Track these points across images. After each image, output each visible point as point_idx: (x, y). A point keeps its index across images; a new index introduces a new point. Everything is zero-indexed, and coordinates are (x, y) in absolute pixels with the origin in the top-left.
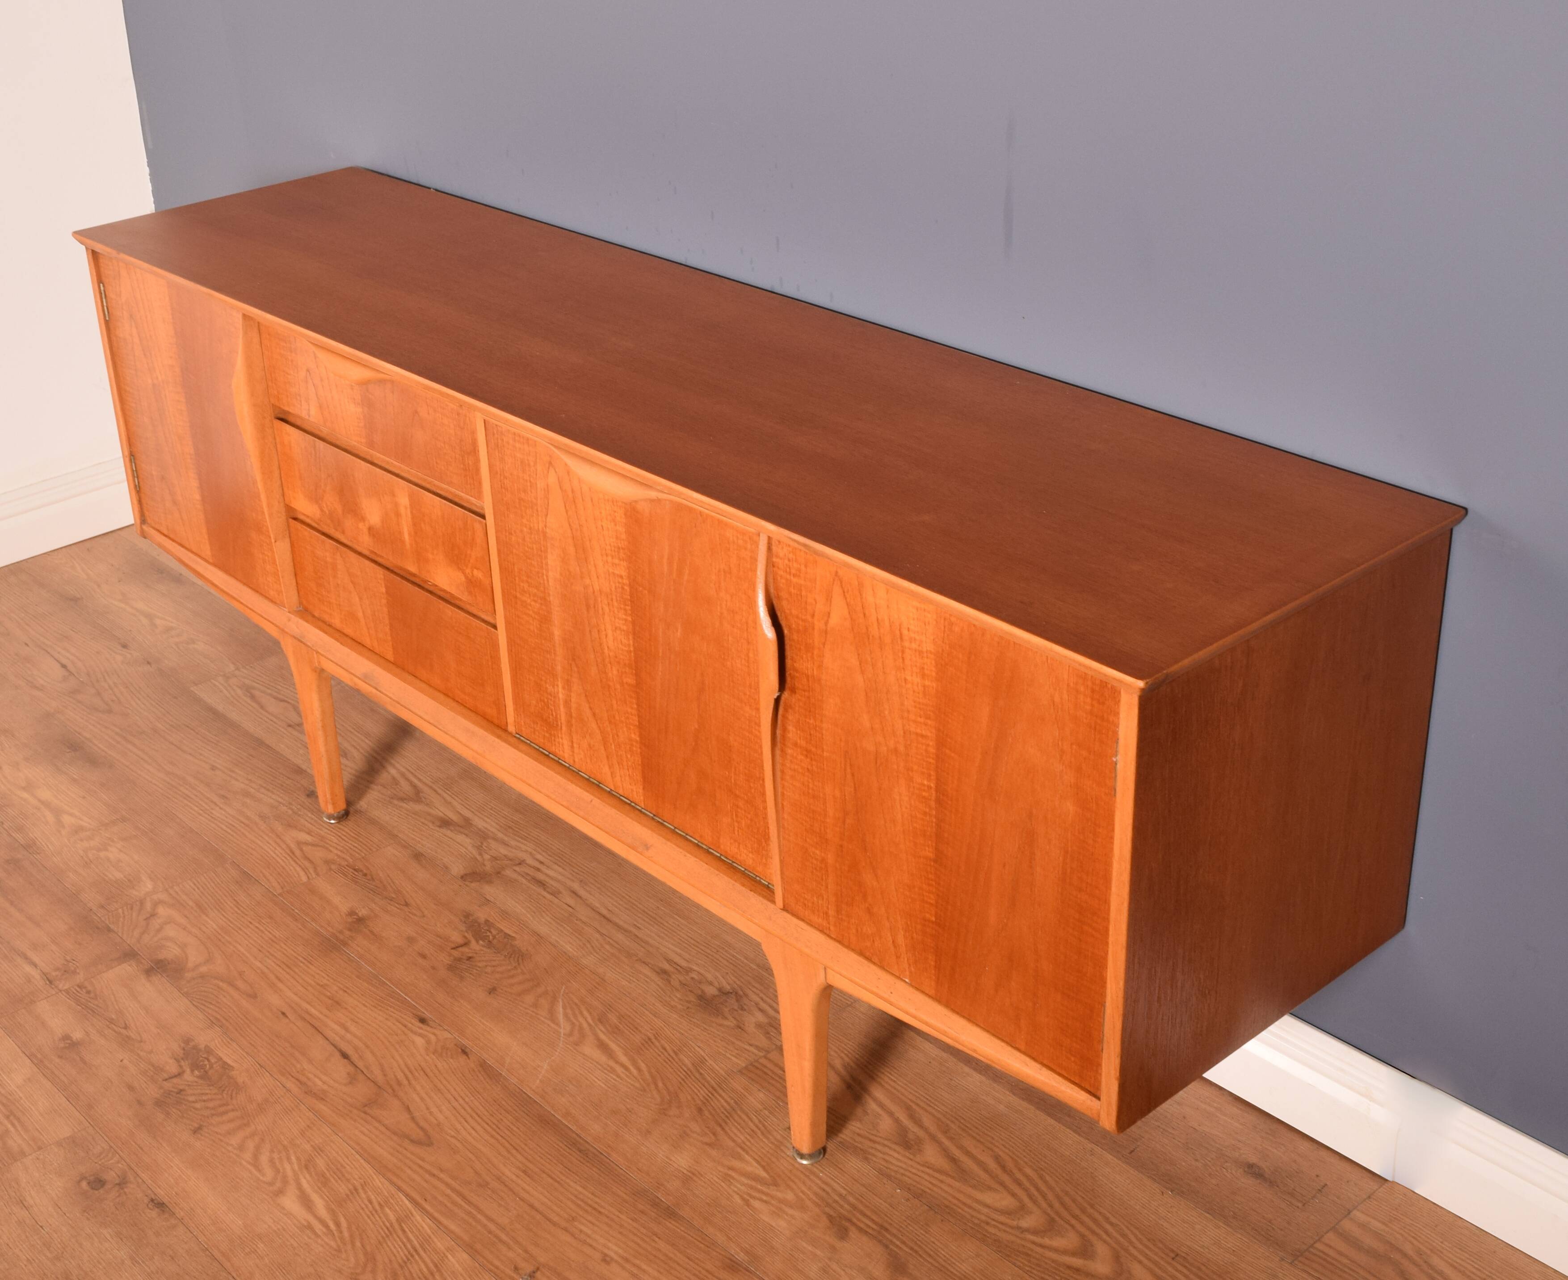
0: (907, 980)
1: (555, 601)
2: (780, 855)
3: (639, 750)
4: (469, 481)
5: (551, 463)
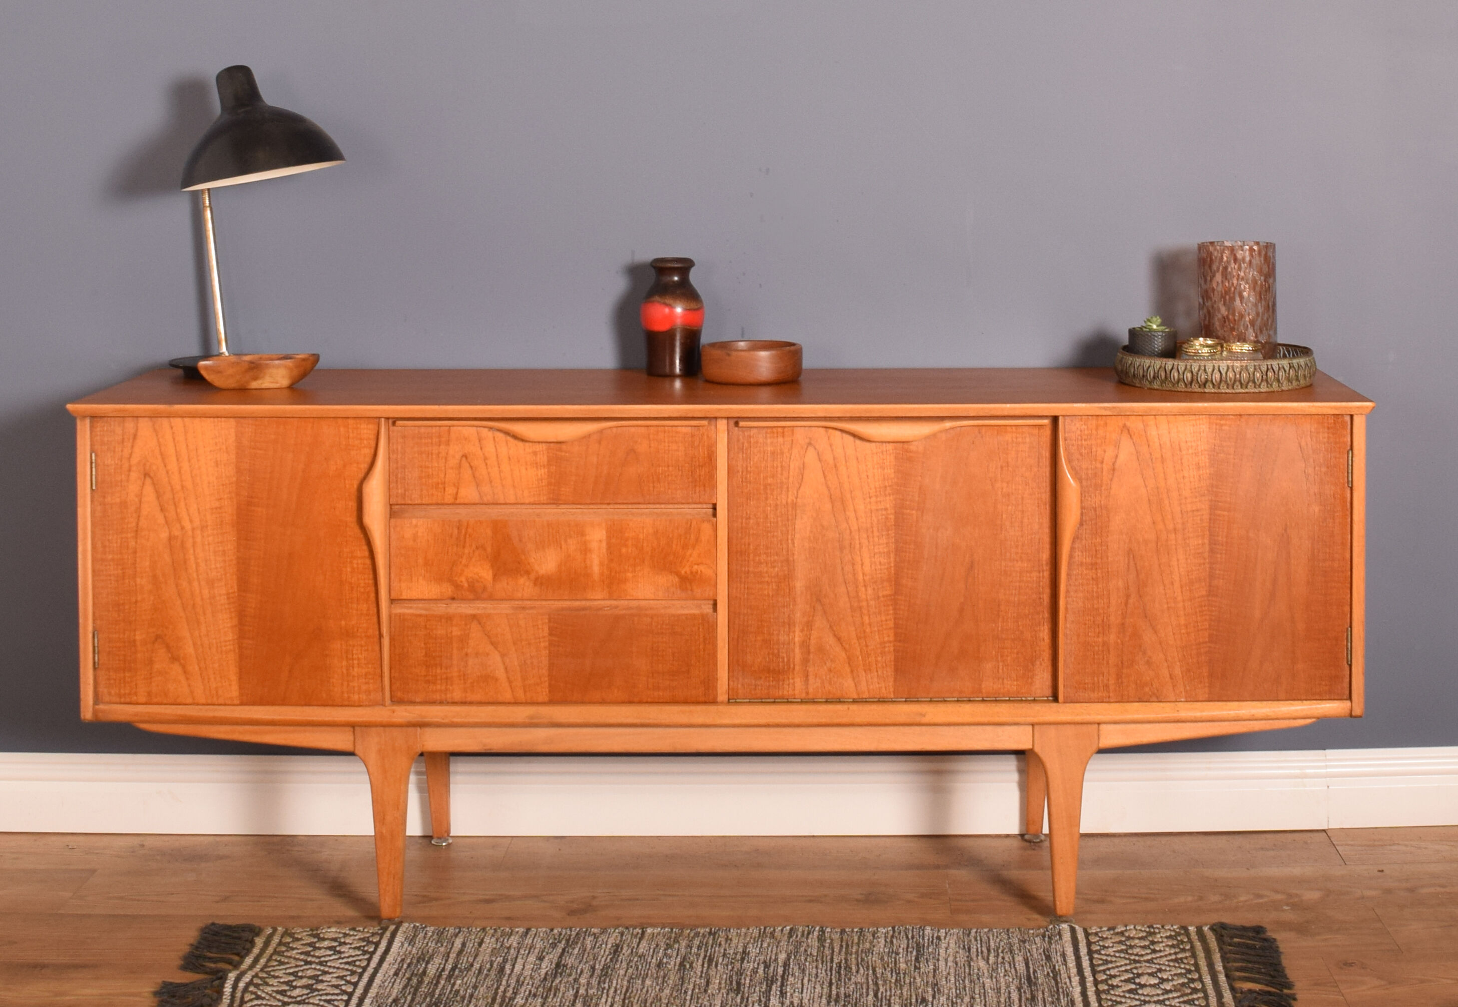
1: (799, 557)
3: (892, 649)
4: (697, 491)
5: (810, 444)
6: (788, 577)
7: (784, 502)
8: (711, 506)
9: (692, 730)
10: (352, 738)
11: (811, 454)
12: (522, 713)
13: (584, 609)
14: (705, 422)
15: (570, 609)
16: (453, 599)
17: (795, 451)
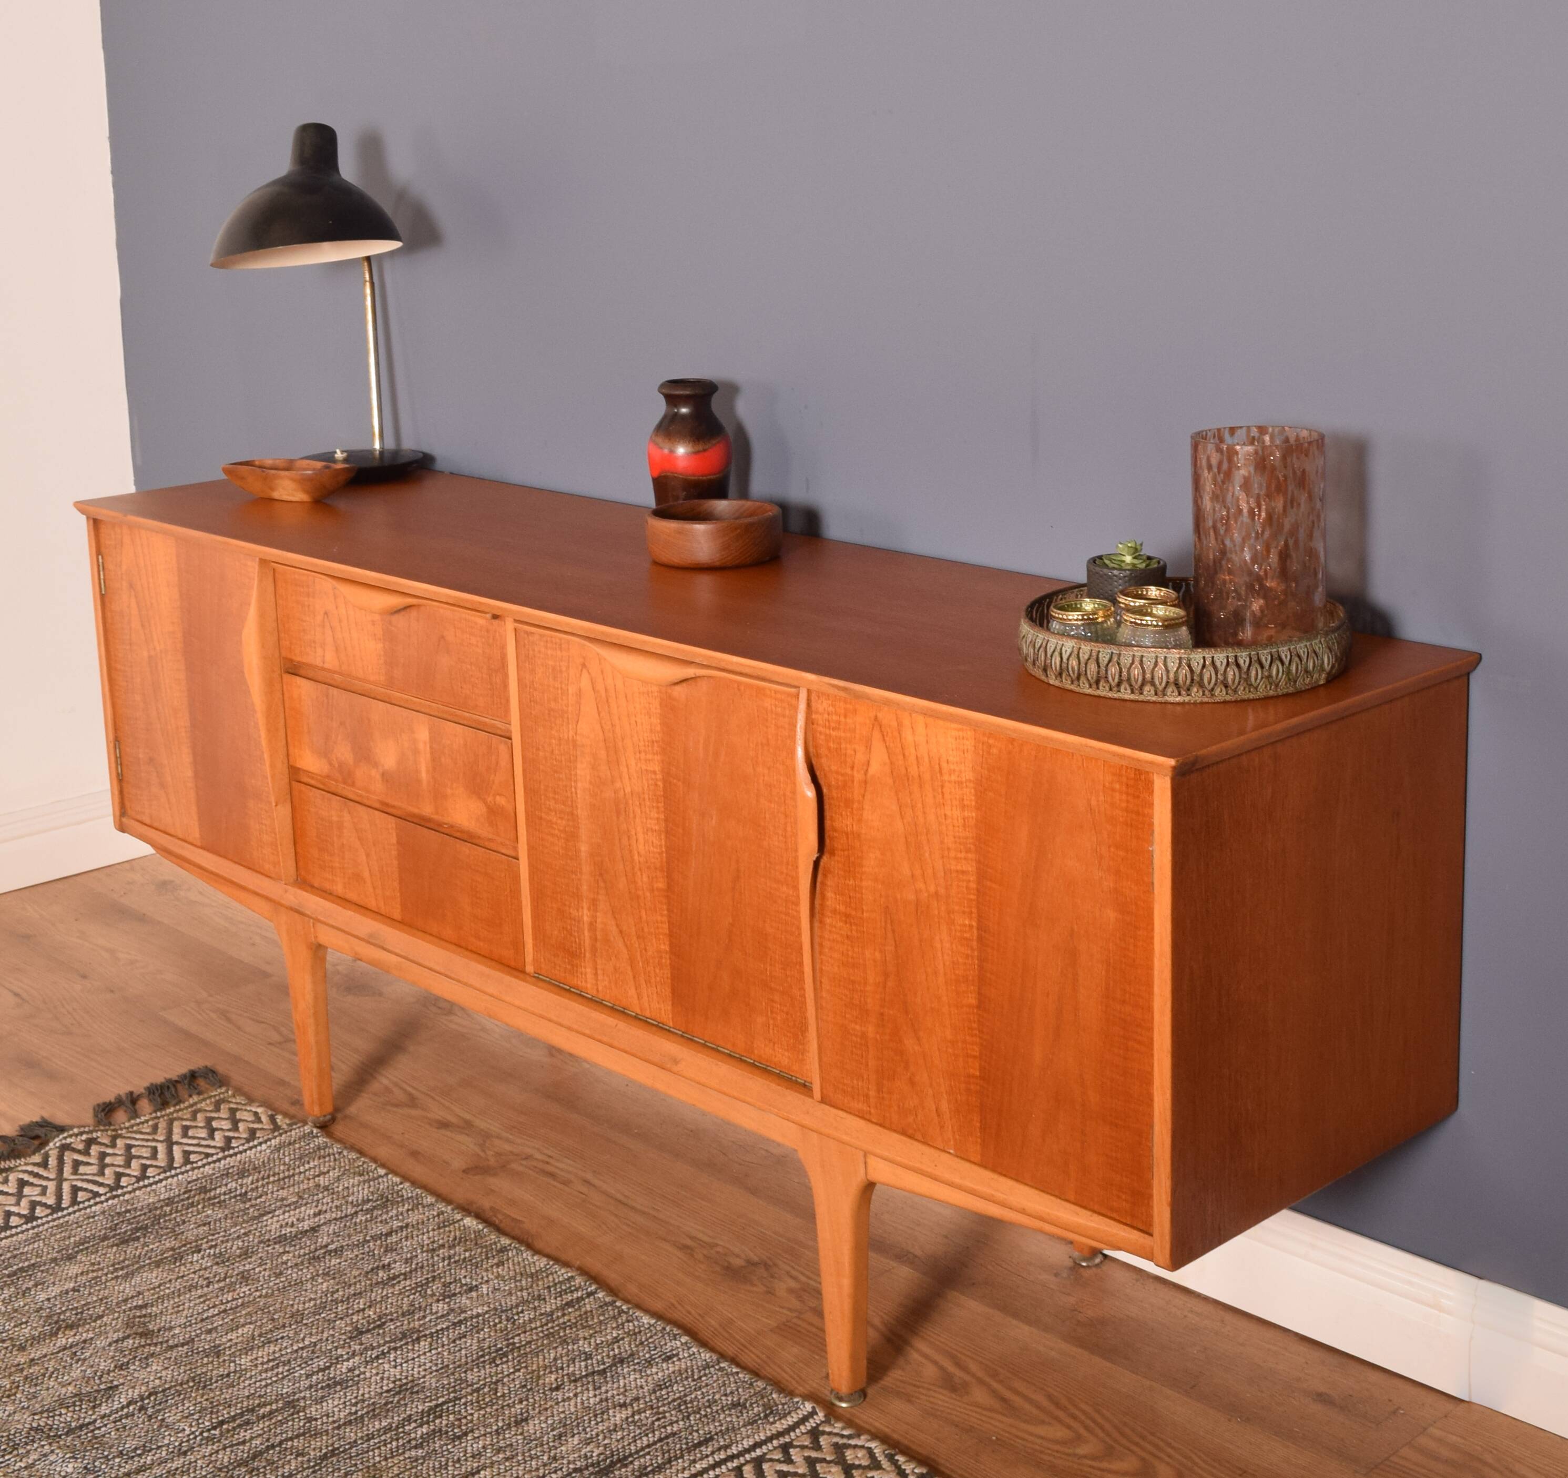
0: (952, 1151)
1: (582, 813)
2: (818, 1038)
3: (668, 963)
6: (572, 836)
7: (566, 736)
11: (586, 681)
17: (572, 672)
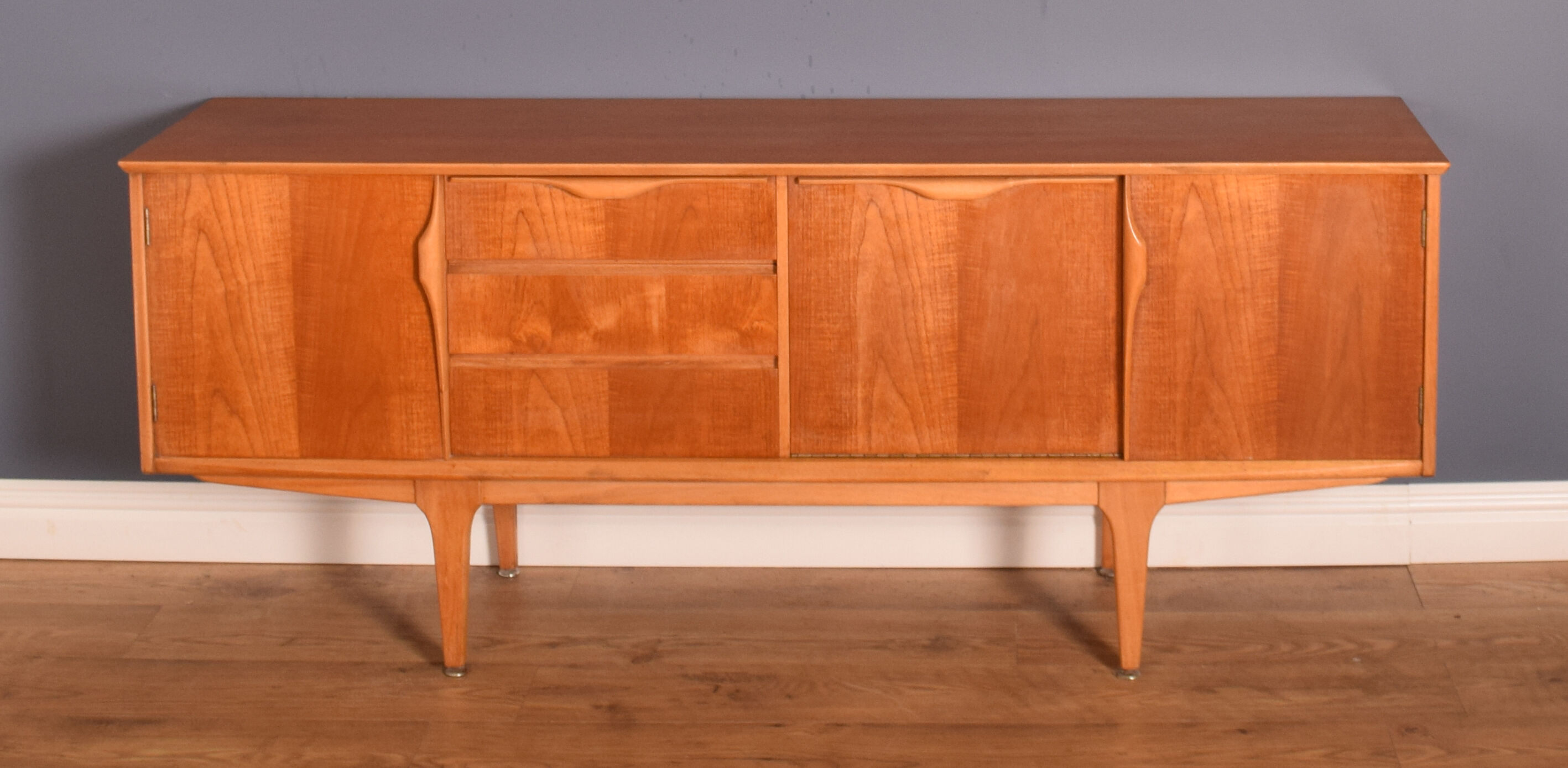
1: (862, 314)
3: (956, 405)
4: (758, 247)
5: (872, 200)
6: (850, 333)
7: (845, 258)
8: (771, 262)
9: (753, 484)
10: (412, 491)
11: (872, 212)
12: (582, 467)
13: (643, 363)
14: (764, 180)
15: (630, 363)
16: (512, 353)
17: (856, 208)
